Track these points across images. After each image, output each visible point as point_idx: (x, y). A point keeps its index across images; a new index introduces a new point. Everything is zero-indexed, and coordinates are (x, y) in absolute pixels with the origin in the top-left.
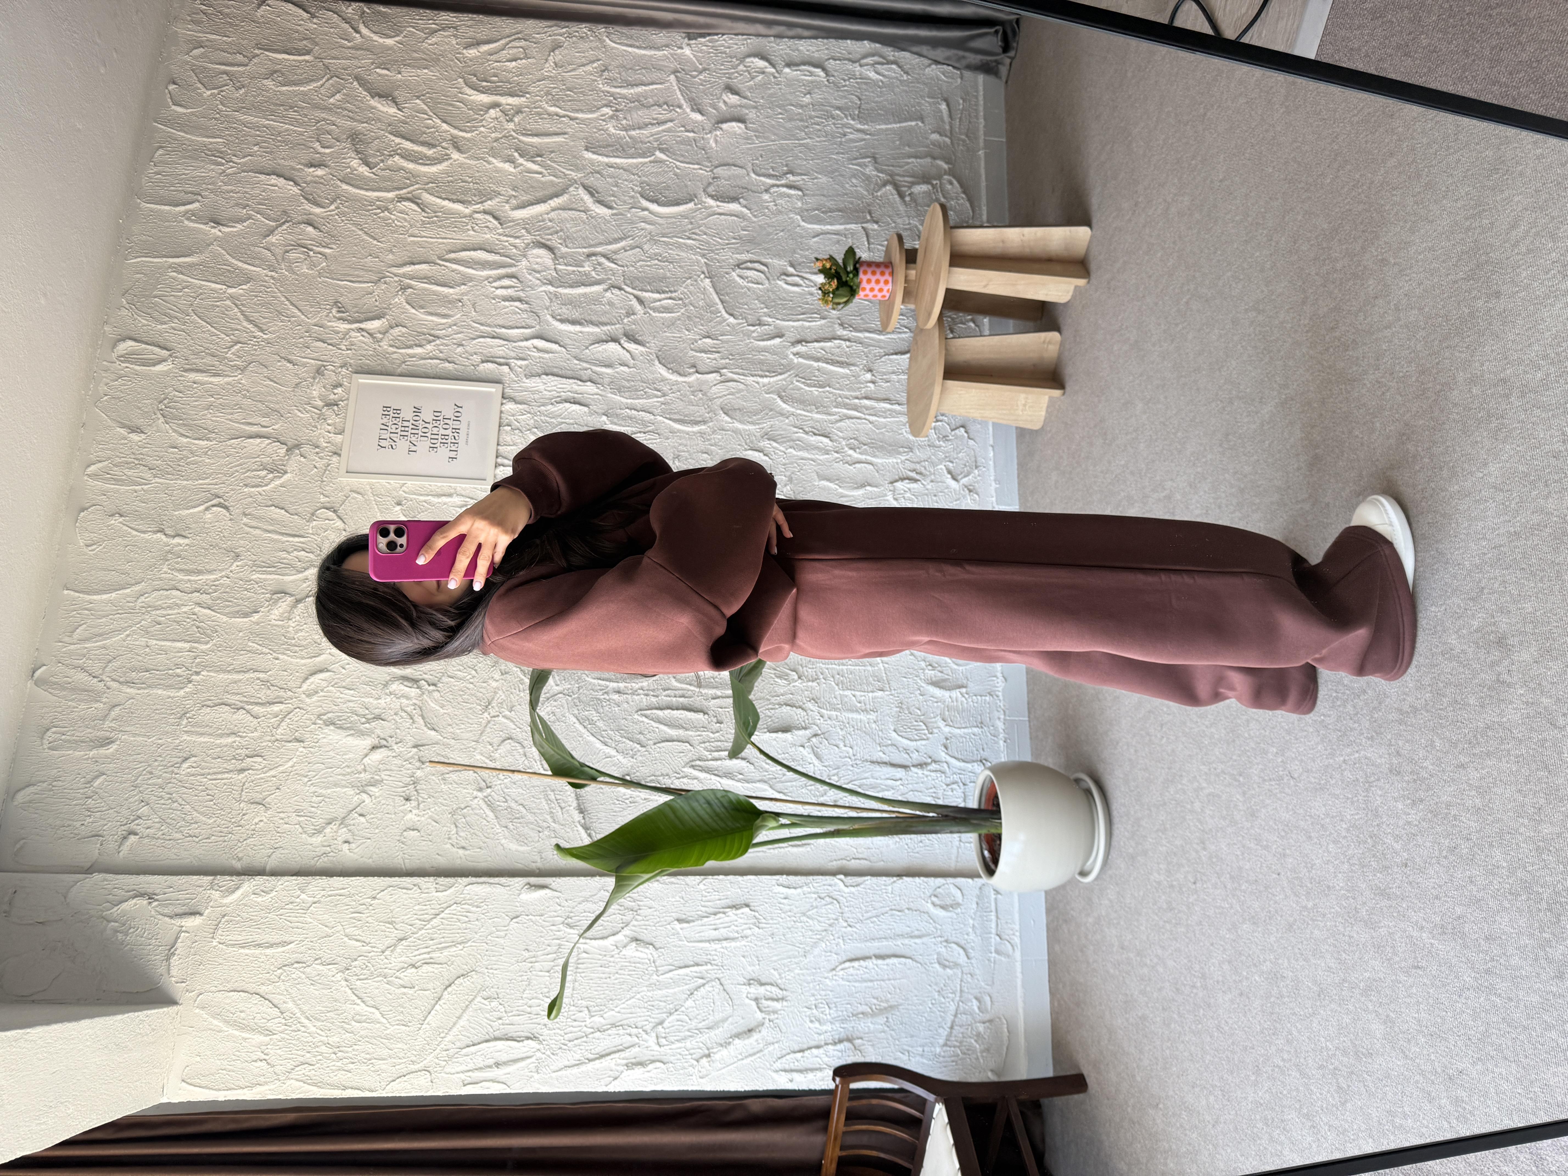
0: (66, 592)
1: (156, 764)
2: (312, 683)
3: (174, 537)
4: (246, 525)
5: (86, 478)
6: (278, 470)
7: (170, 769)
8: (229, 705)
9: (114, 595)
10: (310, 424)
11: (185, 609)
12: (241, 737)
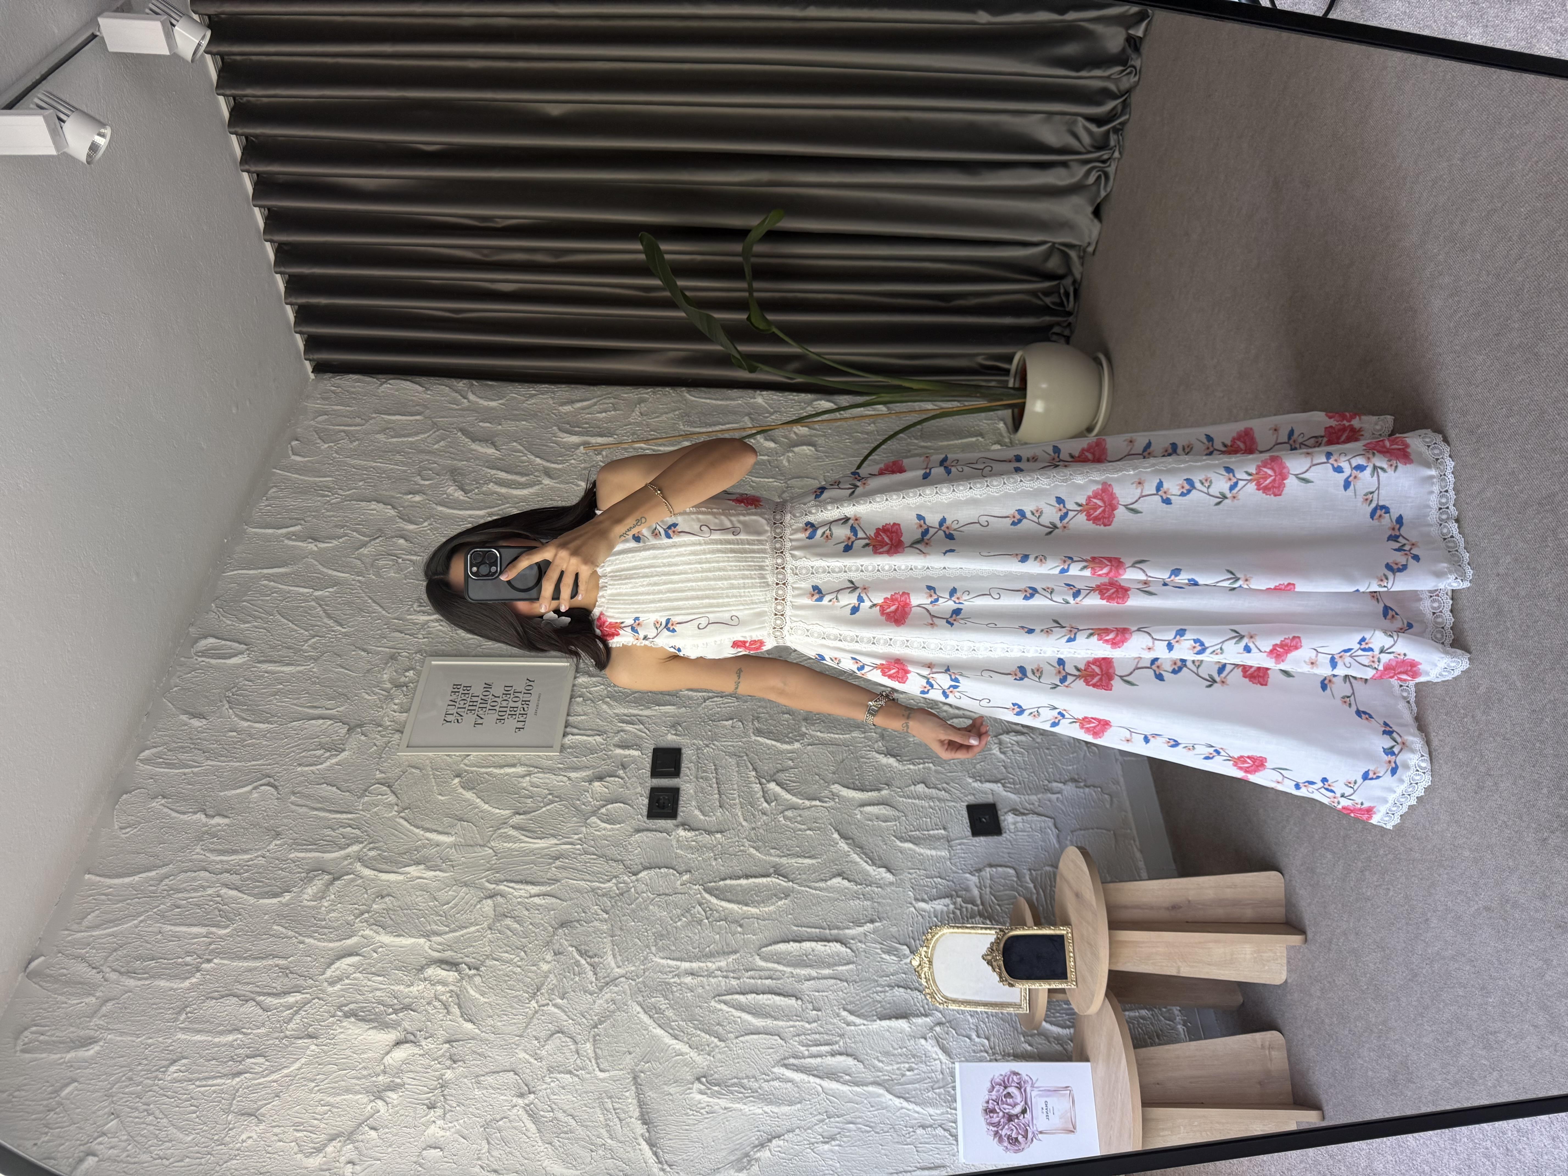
0: (87, 876)
1: (140, 1068)
2: (338, 968)
3: (214, 817)
4: (292, 803)
5: (137, 763)
6: (335, 748)
7: (154, 1074)
8: (238, 997)
9: (137, 878)
10: (376, 706)
11: (210, 891)
12: (244, 1034)
